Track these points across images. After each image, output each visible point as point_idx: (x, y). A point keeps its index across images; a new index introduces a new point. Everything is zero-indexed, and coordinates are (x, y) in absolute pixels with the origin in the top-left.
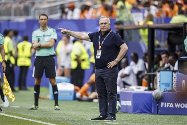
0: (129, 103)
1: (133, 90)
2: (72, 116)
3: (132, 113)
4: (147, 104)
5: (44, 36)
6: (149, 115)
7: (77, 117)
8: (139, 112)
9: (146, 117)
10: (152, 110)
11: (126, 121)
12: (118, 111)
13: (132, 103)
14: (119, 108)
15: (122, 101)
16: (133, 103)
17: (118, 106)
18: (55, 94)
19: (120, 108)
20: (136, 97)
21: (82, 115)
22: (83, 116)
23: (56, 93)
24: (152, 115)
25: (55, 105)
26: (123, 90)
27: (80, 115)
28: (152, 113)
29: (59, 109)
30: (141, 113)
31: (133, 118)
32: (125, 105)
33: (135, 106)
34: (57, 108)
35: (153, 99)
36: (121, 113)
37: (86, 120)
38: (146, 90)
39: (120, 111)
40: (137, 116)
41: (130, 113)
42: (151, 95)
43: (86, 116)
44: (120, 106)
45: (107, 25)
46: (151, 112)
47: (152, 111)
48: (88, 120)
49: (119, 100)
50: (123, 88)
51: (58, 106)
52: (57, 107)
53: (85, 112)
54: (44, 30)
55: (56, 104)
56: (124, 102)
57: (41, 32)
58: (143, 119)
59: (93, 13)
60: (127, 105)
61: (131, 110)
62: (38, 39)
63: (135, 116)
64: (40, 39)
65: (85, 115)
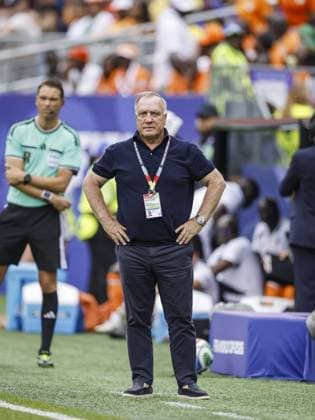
0: (238, 348)
1: (249, 309)
2: (68, 381)
3: (245, 377)
4: (290, 351)
5: (43, 147)
6: (294, 384)
7: (83, 385)
8: (267, 374)
9: (285, 389)
10: (303, 370)
11: (225, 399)
12: (205, 370)
13: (245, 346)
14: (209, 362)
15: (216, 341)
16: (247, 347)
17: (205, 355)
18: (47, 319)
19: (211, 362)
20: (257, 329)
21: (98, 380)
22: (102, 382)
23: (50, 315)
24: (304, 385)
25: (40, 353)
26: (220, 308)
27: (91, 380)
28: (305, 378)
29: (52, 365)
30: (270, 376)
31: (245, 390)
32: (226, 352)
33: (254, 356)
34: (45, 362)
35: (307, 337)
36: (212, 375)
37: (107, 395)
38: (288, 310)
39: (208, 370)
40: (261, 385)
41: (238, 377)
42: (303, 324)
43: (109, 382)
44: (212, 356)
45: (159, 117)
46: (301, 376)
47: (305, 373)
48: (113, 395)
49: (207, 338)
50: (221, 304)
51: (49, 354)
52: (45, 357)
53: (108, 370)
54: (46, 128)
55: (46, 348)
56: (223, 343)
57: (38, 132)
58: (277, 396)
59: (138, 78)
60: (231, 352)
61: (242, 367)
62: (25, 153)
63: (254, 387)
64: (29, 154)
65: (107, 378)
